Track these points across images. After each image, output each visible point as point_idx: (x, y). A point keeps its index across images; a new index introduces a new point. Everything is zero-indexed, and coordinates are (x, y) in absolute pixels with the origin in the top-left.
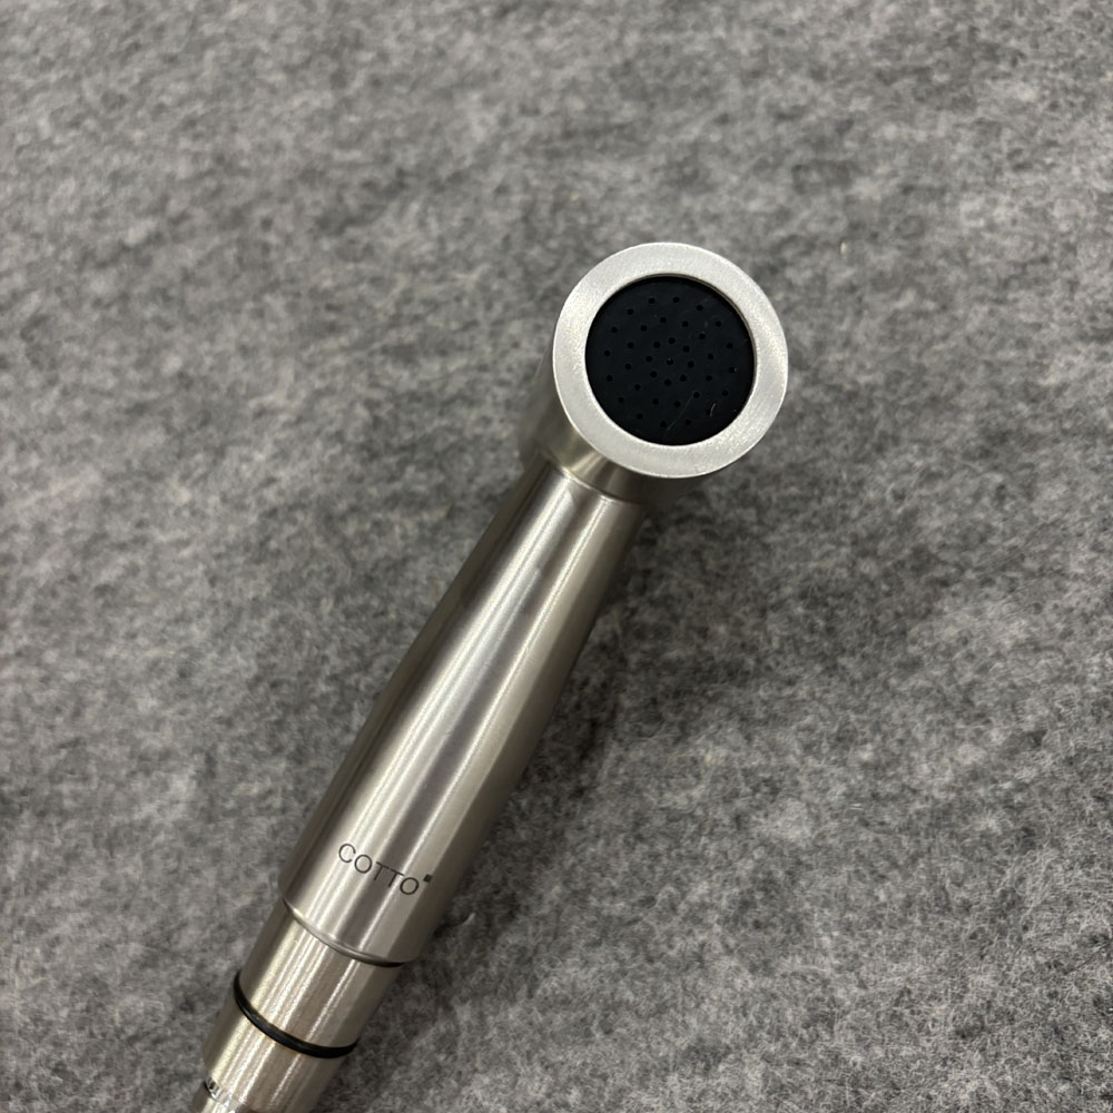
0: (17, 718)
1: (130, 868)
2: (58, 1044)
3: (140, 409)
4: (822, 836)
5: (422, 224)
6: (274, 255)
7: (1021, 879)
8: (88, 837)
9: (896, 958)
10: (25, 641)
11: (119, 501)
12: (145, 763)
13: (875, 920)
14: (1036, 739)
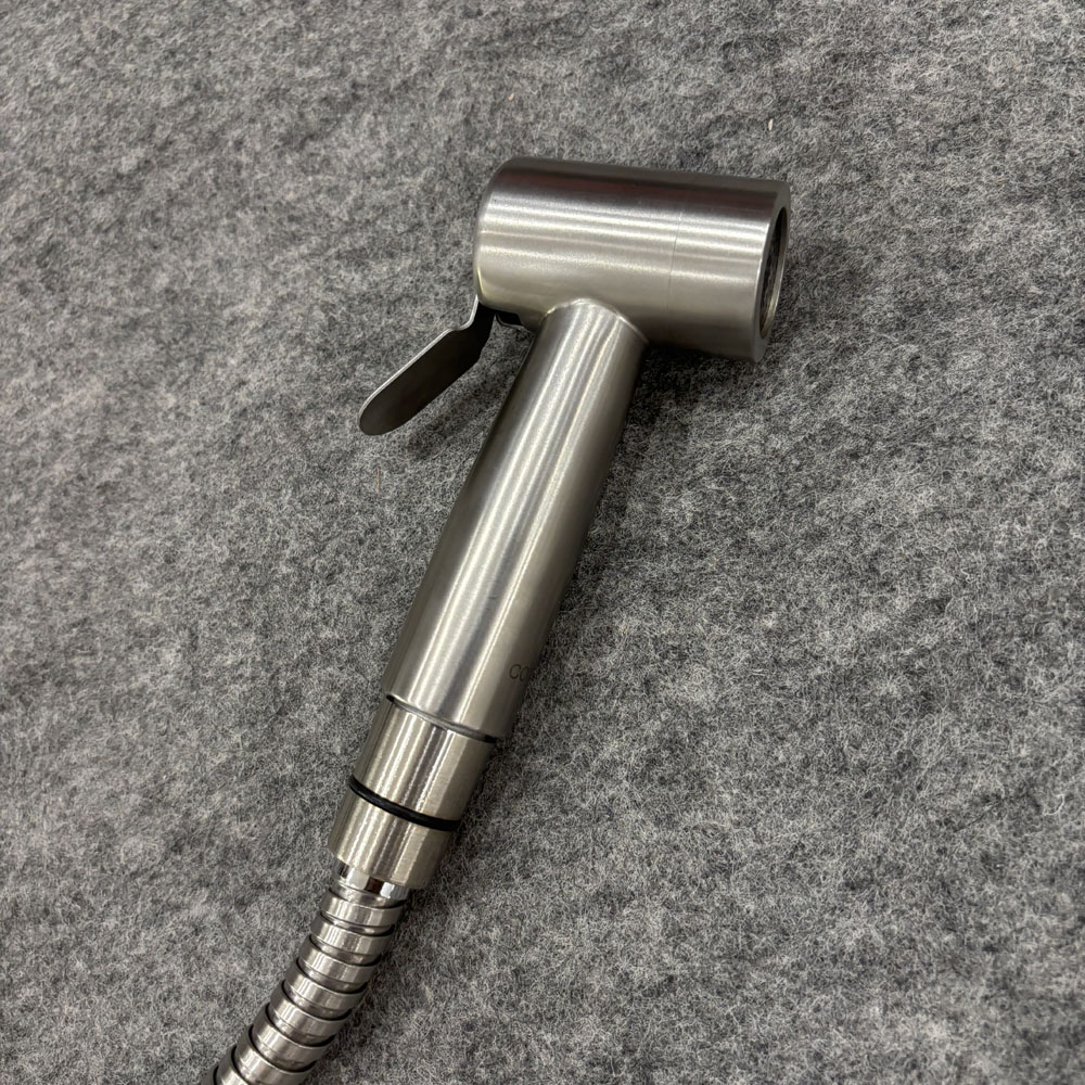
0: (38, 602)
1: (130, 730)
2: (76, 876)
3: (135, 324)
4: (725, 699)
5: (373, 134)
6: (244, 174)
7: (918, 742)
8: (96, 703)
9: (792, 815)
10: (43, 535)
11: (117, 408)
12: (141, 638)
13: (773, 779)
14: (939, 605)
